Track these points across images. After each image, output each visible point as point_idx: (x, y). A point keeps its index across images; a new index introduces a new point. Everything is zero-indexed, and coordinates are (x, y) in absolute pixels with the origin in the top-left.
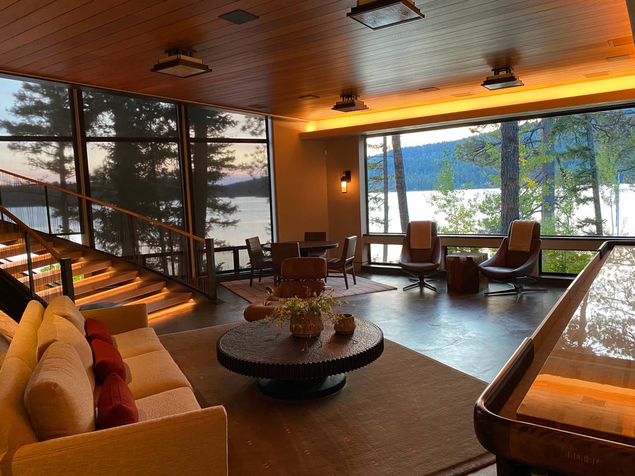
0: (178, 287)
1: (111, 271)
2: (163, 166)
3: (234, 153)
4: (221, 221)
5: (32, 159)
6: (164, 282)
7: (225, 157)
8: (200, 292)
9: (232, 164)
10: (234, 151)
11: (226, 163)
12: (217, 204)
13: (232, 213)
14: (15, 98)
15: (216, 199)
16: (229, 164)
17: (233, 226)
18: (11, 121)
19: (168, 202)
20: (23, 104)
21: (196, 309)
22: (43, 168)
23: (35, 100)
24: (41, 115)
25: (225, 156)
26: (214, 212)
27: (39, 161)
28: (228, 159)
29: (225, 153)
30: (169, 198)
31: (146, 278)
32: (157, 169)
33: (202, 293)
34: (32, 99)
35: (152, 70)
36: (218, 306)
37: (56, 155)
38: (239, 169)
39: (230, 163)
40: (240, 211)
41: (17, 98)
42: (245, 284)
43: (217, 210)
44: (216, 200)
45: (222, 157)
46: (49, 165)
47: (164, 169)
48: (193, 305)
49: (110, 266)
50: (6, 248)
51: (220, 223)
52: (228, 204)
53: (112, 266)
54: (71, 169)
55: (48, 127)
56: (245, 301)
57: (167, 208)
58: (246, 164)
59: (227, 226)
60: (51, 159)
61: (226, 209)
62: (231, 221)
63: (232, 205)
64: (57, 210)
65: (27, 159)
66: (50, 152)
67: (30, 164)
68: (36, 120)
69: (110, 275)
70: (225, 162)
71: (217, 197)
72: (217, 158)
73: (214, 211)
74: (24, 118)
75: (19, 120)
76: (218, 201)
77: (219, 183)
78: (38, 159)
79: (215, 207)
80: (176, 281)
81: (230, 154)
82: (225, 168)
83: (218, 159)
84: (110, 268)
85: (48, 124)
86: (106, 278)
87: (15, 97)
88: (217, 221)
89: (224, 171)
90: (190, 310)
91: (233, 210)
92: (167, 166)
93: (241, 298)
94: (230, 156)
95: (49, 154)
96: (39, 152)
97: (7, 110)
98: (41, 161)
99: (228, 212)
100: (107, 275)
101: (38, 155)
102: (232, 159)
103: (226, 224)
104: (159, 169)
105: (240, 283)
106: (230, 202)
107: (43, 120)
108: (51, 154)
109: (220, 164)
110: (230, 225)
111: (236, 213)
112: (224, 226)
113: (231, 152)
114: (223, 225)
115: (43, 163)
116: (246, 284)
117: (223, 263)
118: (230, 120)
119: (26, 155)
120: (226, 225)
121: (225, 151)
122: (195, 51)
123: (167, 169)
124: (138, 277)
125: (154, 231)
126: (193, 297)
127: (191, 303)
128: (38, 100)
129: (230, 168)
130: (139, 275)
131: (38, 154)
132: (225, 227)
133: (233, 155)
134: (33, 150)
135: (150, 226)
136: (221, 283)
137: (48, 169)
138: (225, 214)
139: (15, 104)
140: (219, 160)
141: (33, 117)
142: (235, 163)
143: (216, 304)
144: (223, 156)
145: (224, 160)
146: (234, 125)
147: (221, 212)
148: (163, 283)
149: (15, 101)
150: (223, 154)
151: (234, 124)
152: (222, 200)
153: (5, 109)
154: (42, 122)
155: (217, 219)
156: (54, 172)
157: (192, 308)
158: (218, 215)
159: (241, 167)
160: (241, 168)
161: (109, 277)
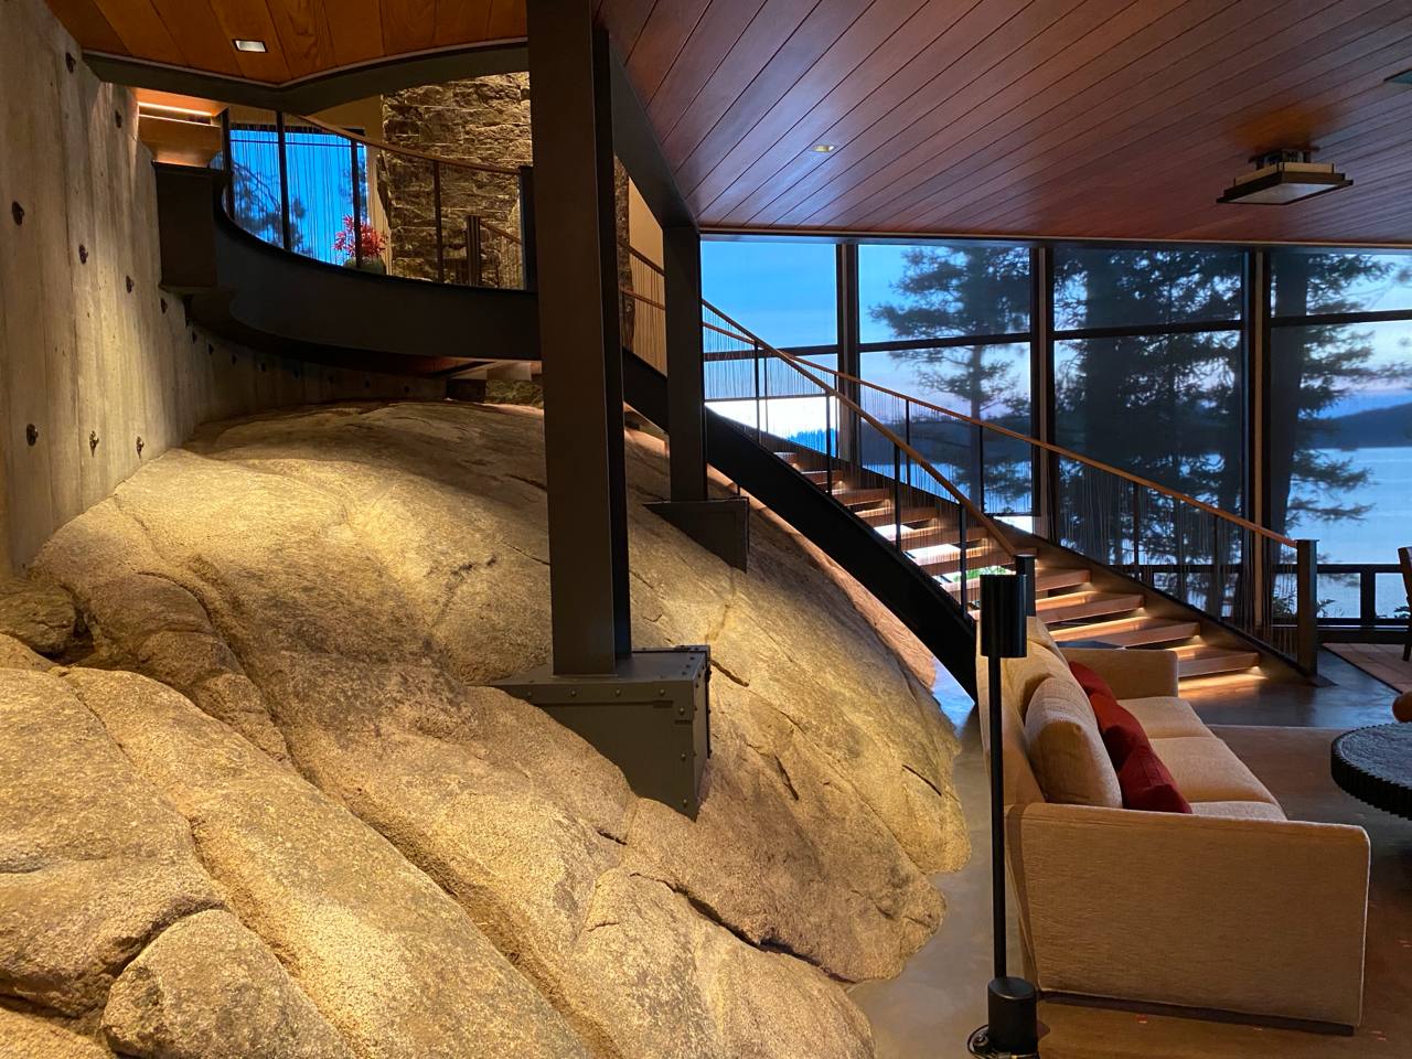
0: (1228, 637)
1: (1087, 591)
2: (1191, 380)
3: (1370, 339)
4: (1320, 506)
5: (924, 375)
6: (1195, 624)
7: (1342, 351)
8: (1276, 654)
9: (1362, 366)
10: (1371, 334)
11: (1346, 365)
12: (1312, 465)
13: (1354, 487)
14: (904, 262)
15: (1312, 452)
16: (1354, 367)
17: (1353, 521)
18: (895, 305)
19: (1198, 457)
20: (918, 271)
21: (1265, 689)
22: (941, 390)
23: (939, 260)
24: (945, 288)
25: (1343, 349)
26: (1303, 485)
27: (936, 377)
28: (1350, 355)
29: (1344, 341)
30: (1197, 450)
31: (1156, 613)
32: (1178, 387)
33: (1281, 658)
34: (933, 260)
35: (1220, 201)
36: (1318, 691)
37: (968, 365)
38: (1380, 377)
39: (1356, 363)
40: (1376, 484)
41: (909, 261)
42: (1390, 654)
43: (1311, 479)
44: (1311, 456)
45: (1335, 351)
46: (955, 386)
47: (1190, 387)
48: (1256, 681)
49: (1087, 581)
50: (911, 535)
51: (1316, 510)
52: (1344, 464)
53: (1091, 581)
54: (993, 391)
55: (959, 312)
56: (1391, 690)
57: (1193, 472)
58: (1402, 364)
59: (1336, 519)
60: (959, 372)
61: (1333, 477)
62: (1348, 507)
63: (1355, 469)
64: (961, 471)
65: (917, 374)
66: (960, 360)
67: (921, 383)
68: (936, 299)
69: (1086, 597)
70: (1345, 362)
71: (1314, 448)
72: (1318, 353)
73: (1304, 481)
74: (918, 298)
75: (908, 302)
76: (1318, 457)
77: (1325, 414)
78: (935, 373)
79: (1310, 472)
80: (1222, 624)
81: (1358, 341)
82: (1341, 378)
83: (1324, 355)
84: (1088, 584)
85: (960, 305)
86: (1078, 602)
87: (905, 259)
88: (1310, 506)
89: (1339, 384)
90: (1252, 688)
91: (1358, 478)
92: (1201, 380)
93: (1376, 682)
94: (1358, 346)
95: (957, 363)
96: (939, 360)
97: (891, 286)
98: (939, 376)
99: (1342, 485)
100: (1080, 598)
101: (937, 367)
102: (1365, 353)
103: (1337, 513)
104: (1180, 385)
105: (1378, 651)
106: (1350, 461)
107: (950, 298)
108: (961, 363)
109: (1332, 367)
110: (1345, 518)
111: (1362, 486)
112: (1329, 519)
113: (1362, 338)
114: (1325, 517)
115: (942, 379)
116: (1394, 655)
117: (1329, 602)
118: (1369, 264)
119: (916, 368)
120: (1332, 517)
121: (1344, 336)
122: (1317, 149)
123: (1200, 386)
124: (1141, 609)
125: (1161, 521)
126: (1259, 662)
127: (1254, 676)
128: (943, 260)
129: (1355, 377)
130: (1144, 604)
131: (937, 364)
132: (1331, 522)
133: (1367, 345)
134: (928, 357)
135: (1157, 509)
136: (1327, 645)
137: (951, 391)
138: (1334, 491)
139: (905, 272)
140: (1327, 357)
141: (932, 294)
142: (1371, 364)
143: (1316, 686)
144: (1338, 347)
145: (1340, 357)
146: (1378, 273)
147: (1322, 485)
148: (1192, 626)
149: (905, 267)
150: (1339, 344)
151: (1380, 270)
152: (1326, 455)
153: (888, 284)
154: (946, 302)
155: (1309, 502)
156: (962, 398)
157: (1256, 686)
158: (1313, 491)
159: (1387, 373)
160: (1387, 376)
161: (1084, 601)
